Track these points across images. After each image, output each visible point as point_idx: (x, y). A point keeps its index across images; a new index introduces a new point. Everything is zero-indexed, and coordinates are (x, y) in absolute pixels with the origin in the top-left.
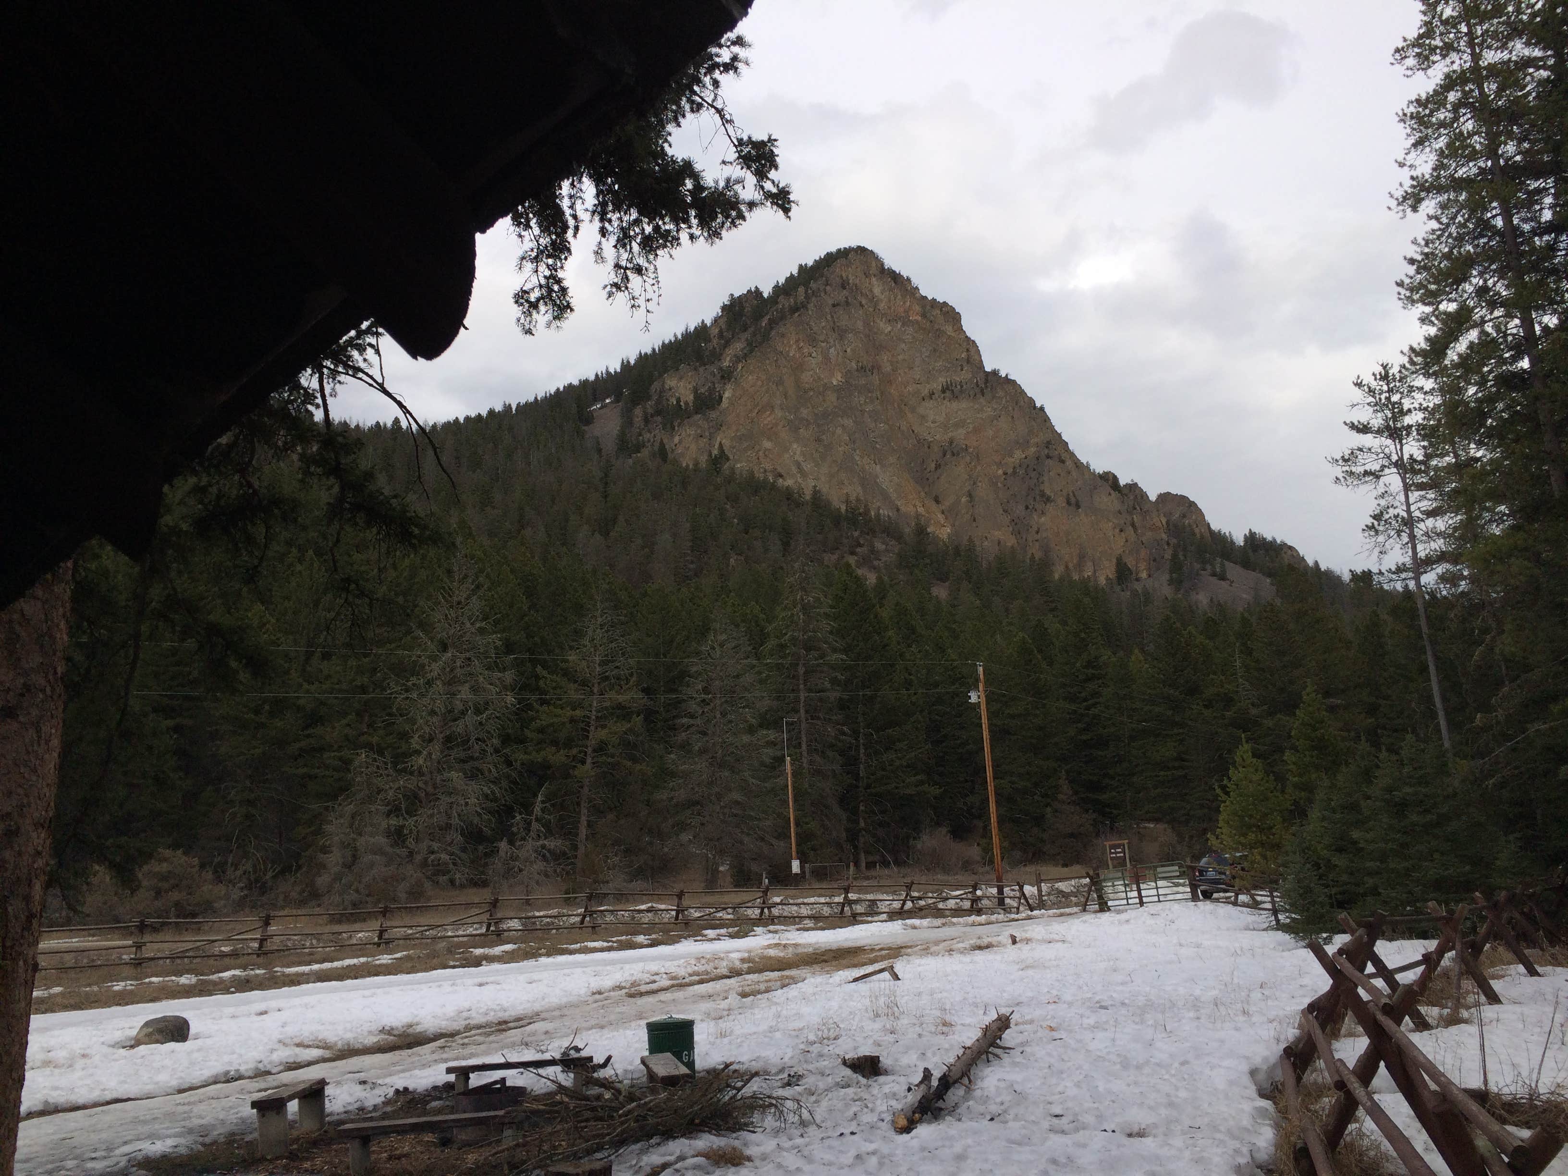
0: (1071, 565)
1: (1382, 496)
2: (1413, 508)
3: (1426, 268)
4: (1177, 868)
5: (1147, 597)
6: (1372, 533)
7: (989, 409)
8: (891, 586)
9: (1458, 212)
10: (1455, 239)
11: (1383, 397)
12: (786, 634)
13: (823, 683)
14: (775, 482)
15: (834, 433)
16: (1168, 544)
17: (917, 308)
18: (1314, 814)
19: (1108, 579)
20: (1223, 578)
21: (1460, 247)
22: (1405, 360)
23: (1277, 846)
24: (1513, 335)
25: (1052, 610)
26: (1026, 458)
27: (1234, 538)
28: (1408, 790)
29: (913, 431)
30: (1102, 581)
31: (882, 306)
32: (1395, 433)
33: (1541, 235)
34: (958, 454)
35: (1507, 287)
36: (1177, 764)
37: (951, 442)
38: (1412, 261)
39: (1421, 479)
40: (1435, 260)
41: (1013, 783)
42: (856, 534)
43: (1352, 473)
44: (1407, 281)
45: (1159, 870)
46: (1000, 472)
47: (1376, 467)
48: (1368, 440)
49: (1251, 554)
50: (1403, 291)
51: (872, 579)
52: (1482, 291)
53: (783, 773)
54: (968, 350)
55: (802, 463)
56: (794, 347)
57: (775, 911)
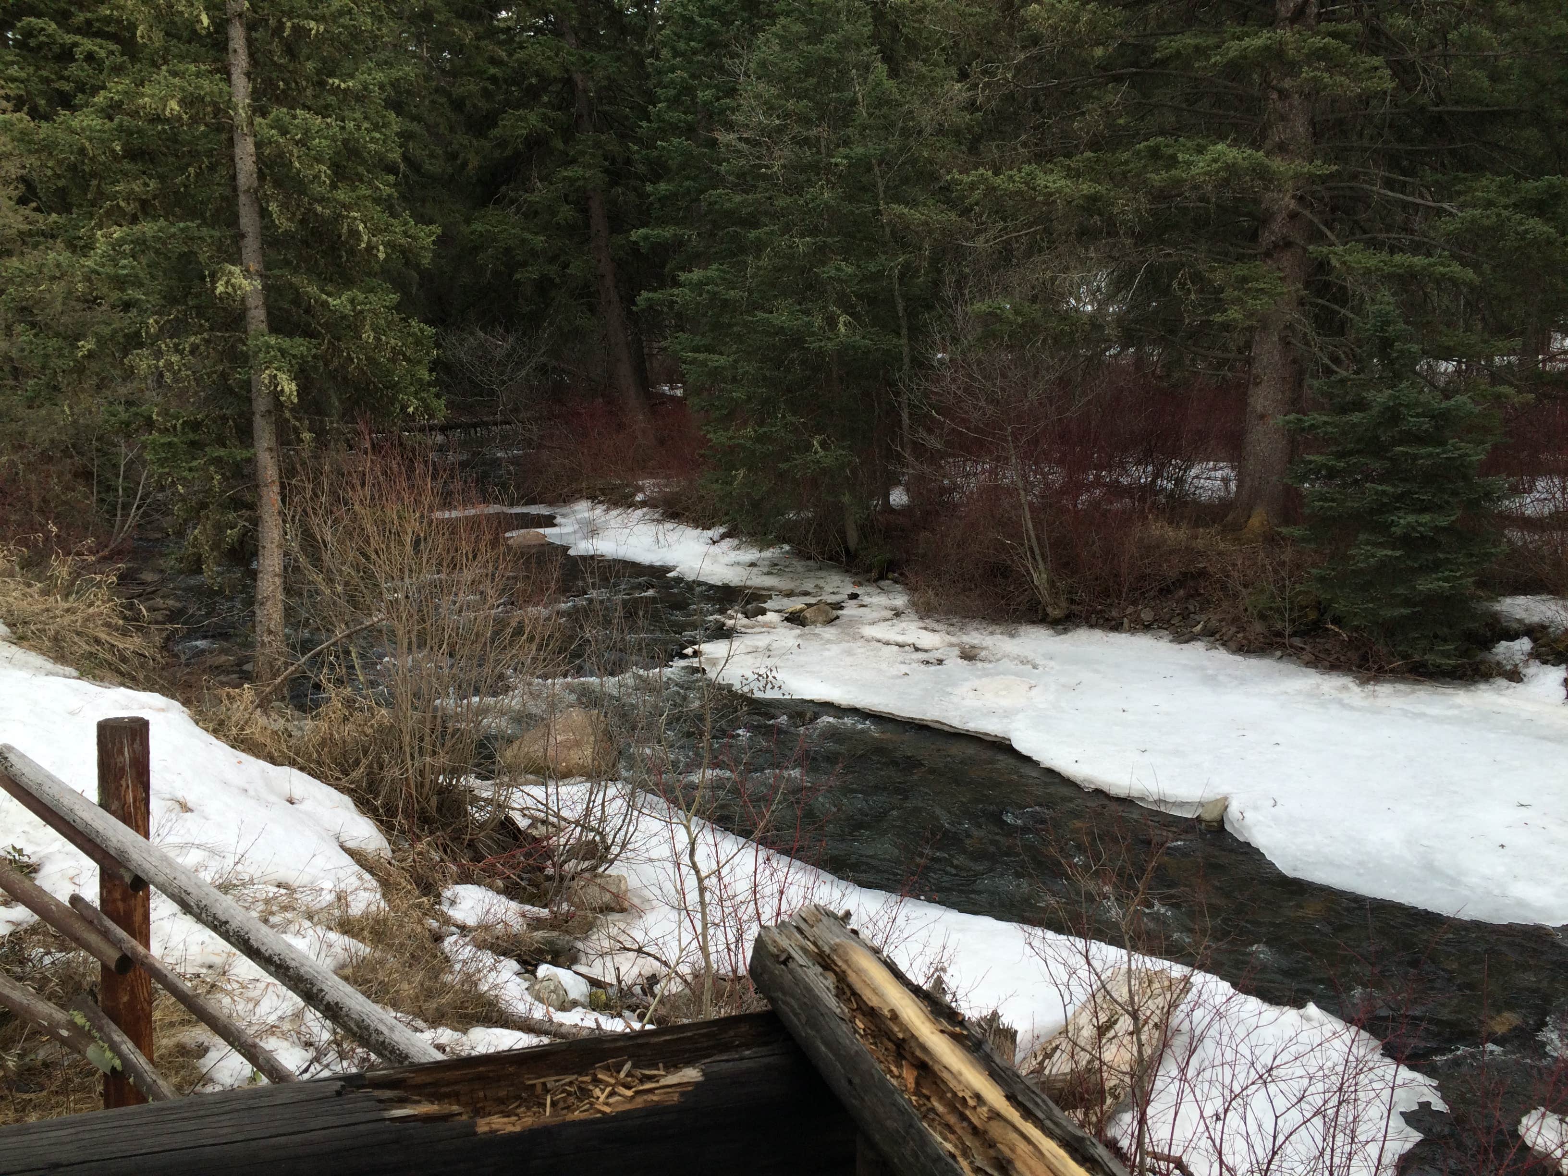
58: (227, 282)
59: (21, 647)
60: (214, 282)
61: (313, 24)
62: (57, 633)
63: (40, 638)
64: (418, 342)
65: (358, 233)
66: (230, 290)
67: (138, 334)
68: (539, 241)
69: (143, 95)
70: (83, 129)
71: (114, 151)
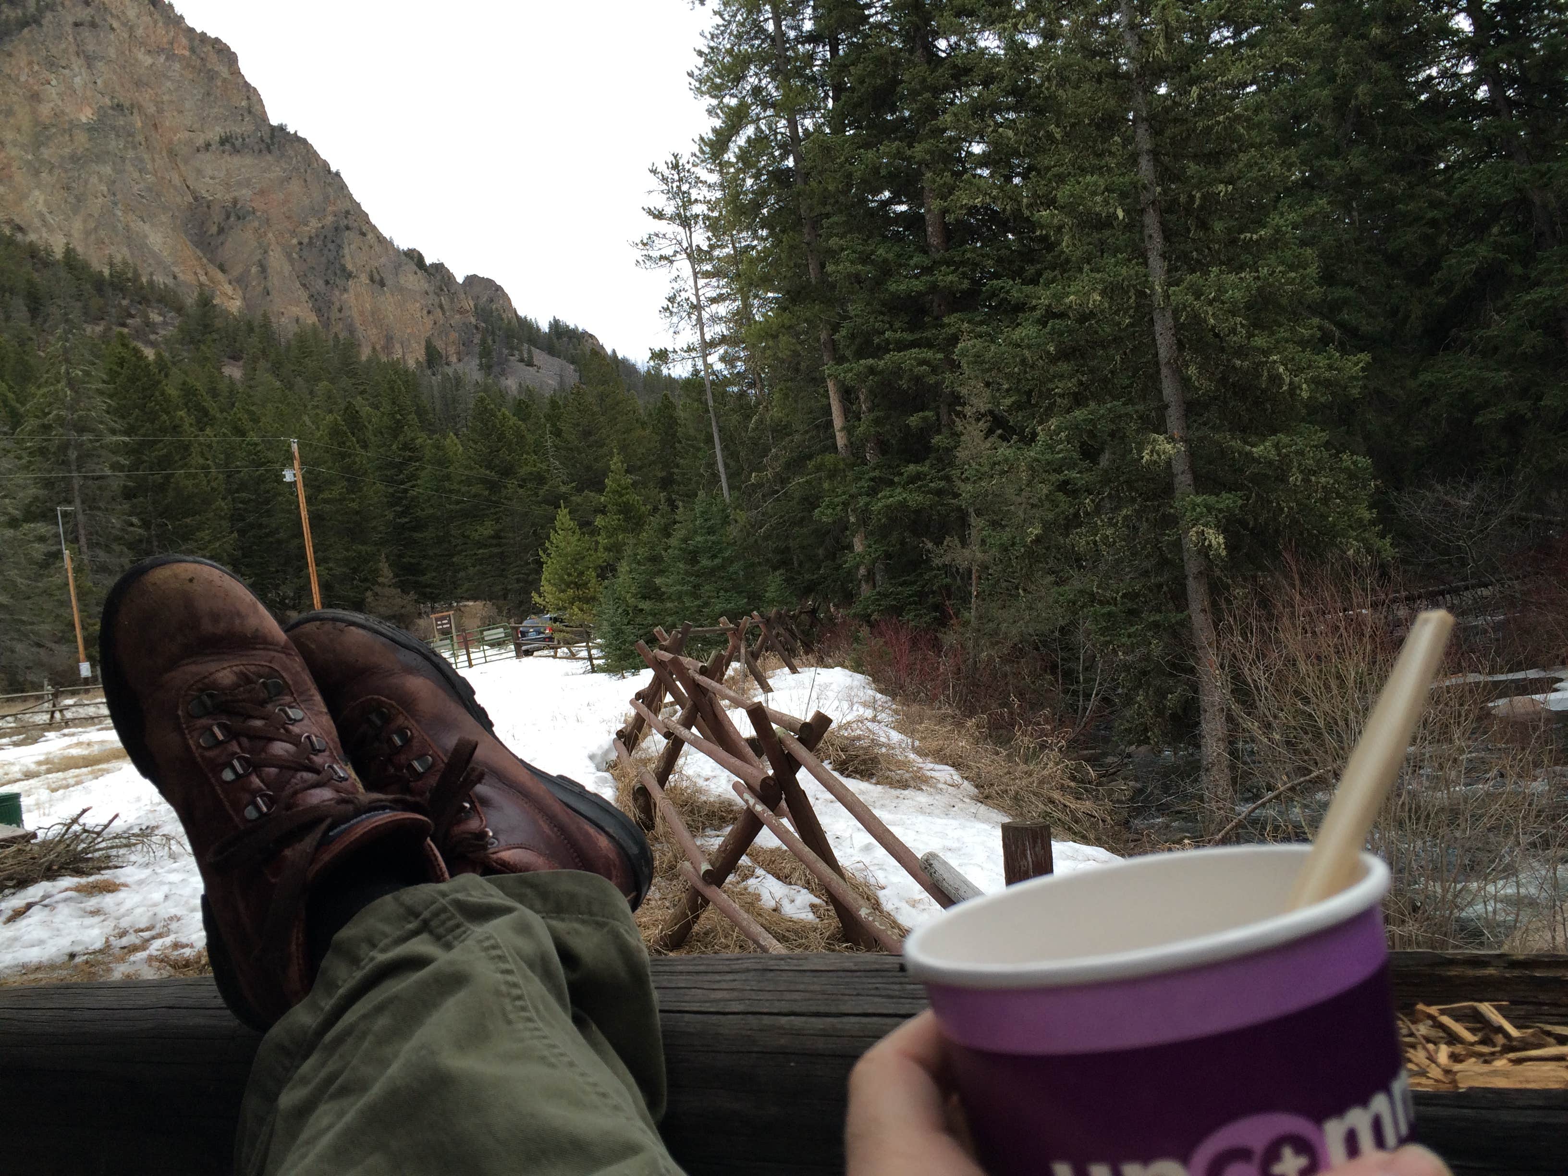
0: (378, 347)
1: (675, 279)
2: (700, 292)
3: (712, 62)
4: (502, 630)
5: (458, 381)
6: (668, 314)
7: (278, 169)
8: (174, 364)
9: (738, 10)
10: (736, 37)
11: (675, 185)
12: (49, 413)
13: (102, 470)
14: (13, 235)
15: (86, 182)
16: (477, 328)
17: (184, 41)
18: (623, 567)
19: (418, 362)
20: (530, 364)
21: (740, 45)
22: (696, 149)
23: (591, 600)
24: (782, 134)
25: (361, 393)
26: (323, 227)
27: (540, 324)
28: (699, 538)
29: (188, 187)
30: (411, 364)
31: (140, 32)
32: (686, 222)
33: (803, 44)
34: (244, 218)
35: (777, 88)
36: (494, 542)
37: (235, 202)
38: (700, 53)
39: (708, 267)
40: (718, 54)
41: (330, 569)
42: (125, 302)
43: (650, 258)
44: (697, 72)
45: (485, 633)
46: (295, 241)
47: (669, 252)
48: (662, 226)
49: (555, 340)
50: (693, 82)
51: (150, 353)
52: (757, 91)
53: (62, 570)
54: (248, 98)
55: (48, 215)
56: (26, 70)
57: (69, 715)
58: (1152, 452)
59: (986, 805)
60: (1140, 451)
61: (1221, 187)
62: (1017, 793)
63: (1002, 797)
64: (1351, 476)
65: (1279, 377)
66: (1155, 456)
67: (1076, 515)
68: (1502, 377)
69: (1068, 294)
70: (1022, 340)
71: (1048, 352)
